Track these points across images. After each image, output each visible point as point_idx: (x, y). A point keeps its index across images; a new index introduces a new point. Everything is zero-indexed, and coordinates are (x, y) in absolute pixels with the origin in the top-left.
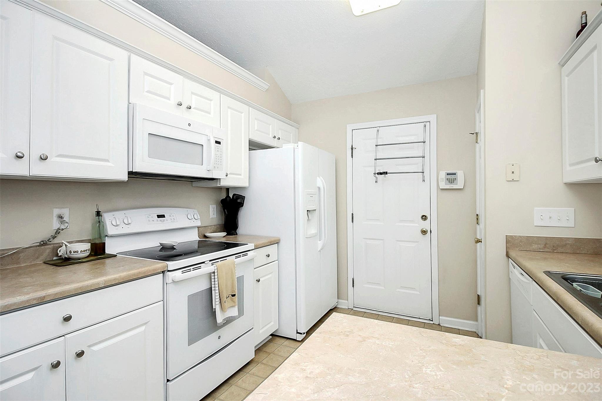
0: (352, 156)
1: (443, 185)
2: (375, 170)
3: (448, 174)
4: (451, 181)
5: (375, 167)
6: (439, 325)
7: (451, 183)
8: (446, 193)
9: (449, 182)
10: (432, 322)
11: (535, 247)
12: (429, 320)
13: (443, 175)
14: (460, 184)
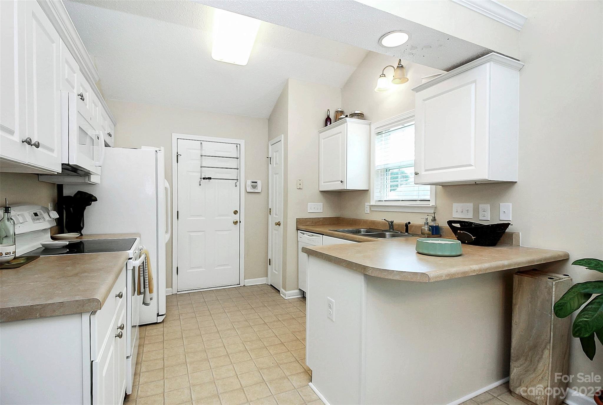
0: (177, 161)
1: (249, 189)
2: (201, 175)
3: (253, 182)
4: (254, 187)
5: (201, 172)
6: (244, 286)
7: (254, 188)
8: (250, 195)
9: (253, 187)
10: (239, 286)
11: (308, 223)
12: (238, 284)
13: (249, 183)
14: (259, 190)
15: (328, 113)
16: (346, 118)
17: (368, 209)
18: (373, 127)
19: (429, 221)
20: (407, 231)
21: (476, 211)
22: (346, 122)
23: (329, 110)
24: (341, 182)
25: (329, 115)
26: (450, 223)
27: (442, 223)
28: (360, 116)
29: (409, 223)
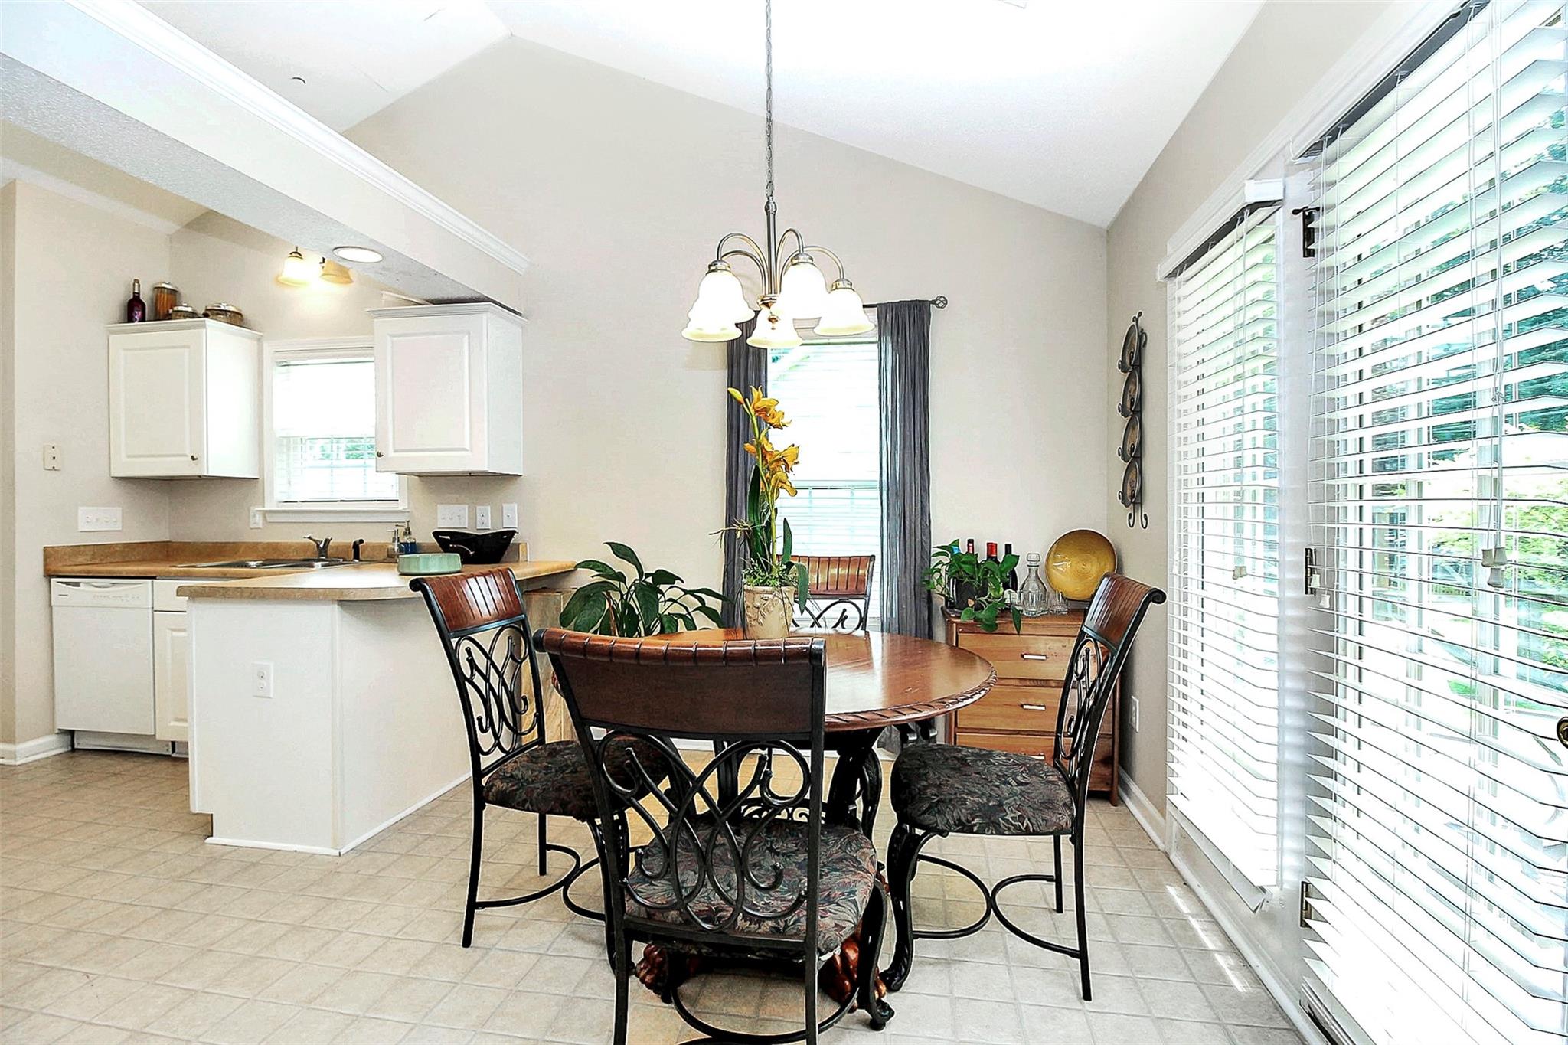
15: (136, 288)
16: (206, 319)
17: (259, 519)
18: (268, 348)
19: (401, 534)
20: (357, 556)
21: (473, 517)
22: (204, 326)
23: (136, 281)
24: (193, 458)
25: (139, 294)
26: (436, 534)
27: (423, 536)
28: (235, 318)
29: (361, 541)
